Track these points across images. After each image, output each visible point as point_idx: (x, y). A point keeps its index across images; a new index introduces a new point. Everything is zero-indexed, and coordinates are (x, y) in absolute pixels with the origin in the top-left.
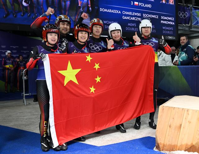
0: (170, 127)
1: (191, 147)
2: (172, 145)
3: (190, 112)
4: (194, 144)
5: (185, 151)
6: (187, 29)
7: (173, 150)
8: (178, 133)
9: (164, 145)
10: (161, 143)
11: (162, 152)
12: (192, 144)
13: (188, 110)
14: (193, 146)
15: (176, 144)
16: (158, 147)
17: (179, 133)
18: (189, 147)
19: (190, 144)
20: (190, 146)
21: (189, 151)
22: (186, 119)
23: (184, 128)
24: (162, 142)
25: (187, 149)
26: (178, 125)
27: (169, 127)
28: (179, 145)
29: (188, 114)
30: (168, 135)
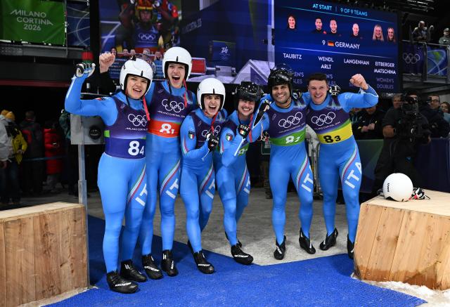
0: (378, 239)
1: (414, 277)
2: (382, 270)
3: (414, 216)
4: (420, 271)
5: (404, 282)
6: (418, 81)
7: (382, 280)
8: (391, 250)
9: (367, 270)
10: (362, 266)
11: (363, 281)
12: (417, 271)
13: (409, 213)
14: (419, 274)
15: (389, 269)
16: (357, 273)
17: (393, 251)
18: (411, 276)
19: (412, 271)
20: (413, 275)
21: (411, 284)
22: (406, 227)
23: (402, 242)
24: (365, 265)
25: (407, 278)
26: (393, 236)
27: (376, 240)
28: (393, 272)
29: (410, 219)
30: (375, 254)
